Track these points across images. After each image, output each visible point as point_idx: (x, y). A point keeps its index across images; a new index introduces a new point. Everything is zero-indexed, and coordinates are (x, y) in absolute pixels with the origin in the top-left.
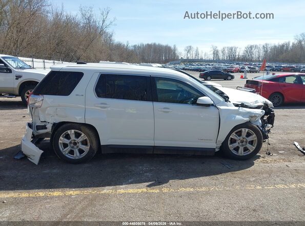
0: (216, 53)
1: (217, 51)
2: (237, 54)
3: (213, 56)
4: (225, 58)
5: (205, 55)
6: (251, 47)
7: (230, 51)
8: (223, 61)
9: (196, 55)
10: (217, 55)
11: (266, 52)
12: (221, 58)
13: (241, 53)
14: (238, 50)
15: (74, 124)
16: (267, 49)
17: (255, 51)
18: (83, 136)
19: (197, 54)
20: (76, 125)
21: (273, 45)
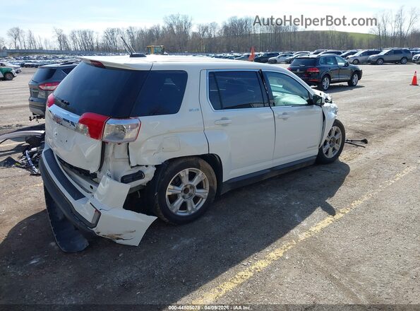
0: (62, 39)
1: (64, 37)
2: (95, 41)
3: (58, 44)
4: (79, 47)
5: (46, 43)
6: (112, 32)
7: (83, 36)
8: (76, 52)
9: (31, 43)
10: (65, 42)
11: (132, 38)
12: (72, 47)
13: (101, 40)
14: (95, 36)
15: (189, 159)
16: (132, 34)
17: (118, 37)
18: (200, 176)
19: (32, 41)
20: (192, 159)
21: (138, 29)
